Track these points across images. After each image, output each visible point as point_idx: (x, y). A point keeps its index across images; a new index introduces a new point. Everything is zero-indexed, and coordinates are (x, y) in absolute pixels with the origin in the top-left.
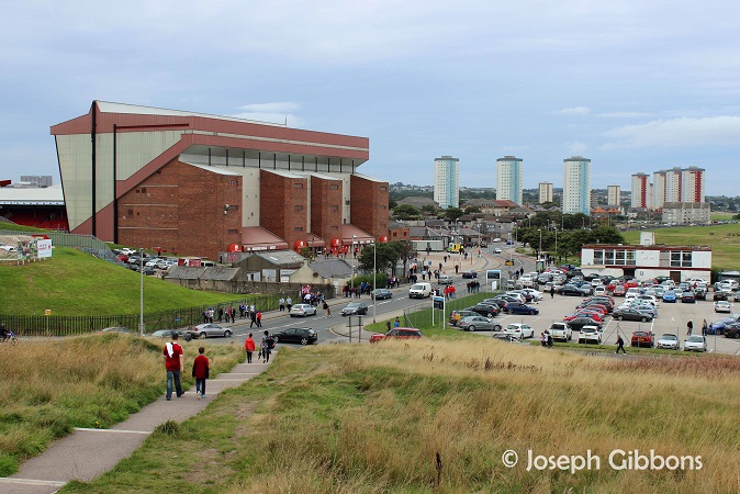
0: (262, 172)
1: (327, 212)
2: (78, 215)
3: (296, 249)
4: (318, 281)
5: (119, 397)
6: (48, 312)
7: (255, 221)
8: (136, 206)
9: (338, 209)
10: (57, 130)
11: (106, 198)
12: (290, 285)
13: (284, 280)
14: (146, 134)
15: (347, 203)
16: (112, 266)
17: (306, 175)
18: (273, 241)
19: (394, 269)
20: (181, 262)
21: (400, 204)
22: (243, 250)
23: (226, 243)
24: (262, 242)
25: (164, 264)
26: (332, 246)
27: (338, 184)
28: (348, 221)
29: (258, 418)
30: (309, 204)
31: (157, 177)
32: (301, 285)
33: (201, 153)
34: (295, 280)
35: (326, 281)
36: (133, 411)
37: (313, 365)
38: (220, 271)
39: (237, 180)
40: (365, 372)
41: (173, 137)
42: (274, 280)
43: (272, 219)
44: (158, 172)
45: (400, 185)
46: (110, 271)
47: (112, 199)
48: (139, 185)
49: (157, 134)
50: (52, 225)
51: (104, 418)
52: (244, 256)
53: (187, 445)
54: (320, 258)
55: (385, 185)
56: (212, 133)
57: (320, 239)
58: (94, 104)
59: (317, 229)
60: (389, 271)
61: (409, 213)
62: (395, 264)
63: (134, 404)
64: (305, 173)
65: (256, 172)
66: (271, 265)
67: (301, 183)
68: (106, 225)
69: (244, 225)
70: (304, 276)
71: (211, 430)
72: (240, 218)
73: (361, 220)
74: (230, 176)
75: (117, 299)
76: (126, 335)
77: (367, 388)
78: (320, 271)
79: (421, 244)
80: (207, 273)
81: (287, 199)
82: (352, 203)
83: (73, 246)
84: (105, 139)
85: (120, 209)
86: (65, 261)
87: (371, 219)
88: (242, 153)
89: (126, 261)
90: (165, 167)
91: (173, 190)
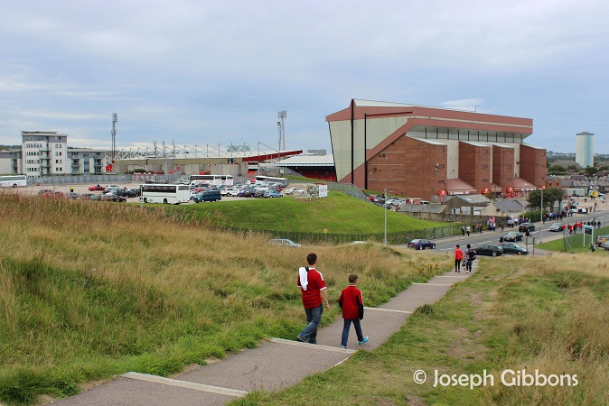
0: (460, 142)
1: (504, 169)
2: (343, 172)
3: (483, 194)
4: (499, 214)
5: (381, 285)
6: (326, 231)
7: (456, 175)
8: (378, 166)
9: (511, 167)
10: (330, 119)
11: (359, 161)
12: (481, 217)
13: (475, 213)
14: (385, 119)
15: (518, 163)
16: (364, 202)
17: (490, 144)
18: (467, 188)
19: (552, 208)
20: (408, 201)
21: (552, 165)
22: (448, 194)
23: (437, 190)
24: (460, 190)
25: (397, 202)
26: (507, 192)
27: (512, 151)
28: (518, 176)
29: (489, 305)
30: (491, 164)
31: (392, 147)
32: (488, 217)
33: (421, 131)
34: (484, 214)
35: (505, 215)
36: (393, 296)
37: (513, 268)
38: (433, 207)
39: (444, 148)
40: (562, 274)
41: (403, 120)
42: (469, 214)
43: (467, 175)
44: (393, 143)
45: (551, 152)
46: (364, 206)
47: (364, 161)
48: (380, 153)
49: (392, 119)
50: (326, 178)
51: (373, 299)
52: (449, 198)
53: (442, 324)
54: (500, 200)
55: (544, 151)
56: (427, 118)
57: (499, 187)
58: (353, 101)
59: (497, 181)
60: (548, 209)
61: (559, 171)
62: (553, 204)
63: (393, 291)
64: (489, 143)
65: (457, 143)
66: (467, 204)
67: (486, 150)
68: (360, 178)
69: (448, 178)
70: (490, 211)
71: (455, 313)
72: (446, 173)
73: (527, 175)
74: (440, 146)
75: (368, 223)
76: (378, 245)
77: (566, 286)
78: (500, 208)
79: (570, 191)
80: (425, 208)
81: (477, 161)
82: (521, 163)
83: (340, 190)
84: (359, 123)
85: (369, 167)
86: (336, 199)
87: (534, 174)
88: (447, 131)
89: (372, 200)
90: (398, 140)
91: (402, 155)
